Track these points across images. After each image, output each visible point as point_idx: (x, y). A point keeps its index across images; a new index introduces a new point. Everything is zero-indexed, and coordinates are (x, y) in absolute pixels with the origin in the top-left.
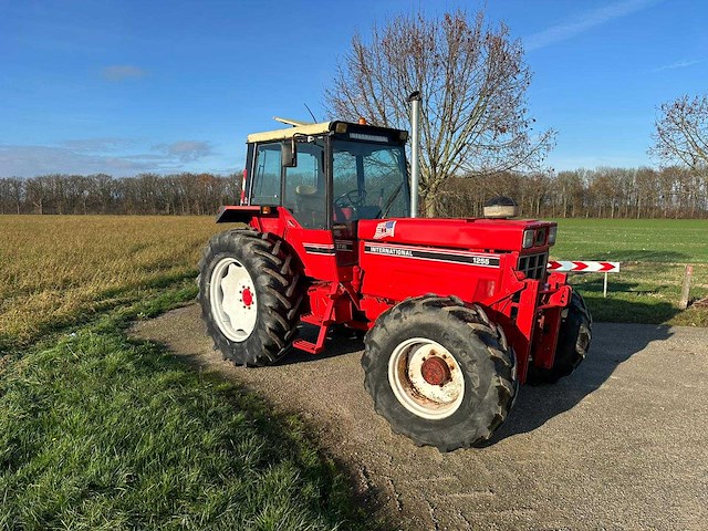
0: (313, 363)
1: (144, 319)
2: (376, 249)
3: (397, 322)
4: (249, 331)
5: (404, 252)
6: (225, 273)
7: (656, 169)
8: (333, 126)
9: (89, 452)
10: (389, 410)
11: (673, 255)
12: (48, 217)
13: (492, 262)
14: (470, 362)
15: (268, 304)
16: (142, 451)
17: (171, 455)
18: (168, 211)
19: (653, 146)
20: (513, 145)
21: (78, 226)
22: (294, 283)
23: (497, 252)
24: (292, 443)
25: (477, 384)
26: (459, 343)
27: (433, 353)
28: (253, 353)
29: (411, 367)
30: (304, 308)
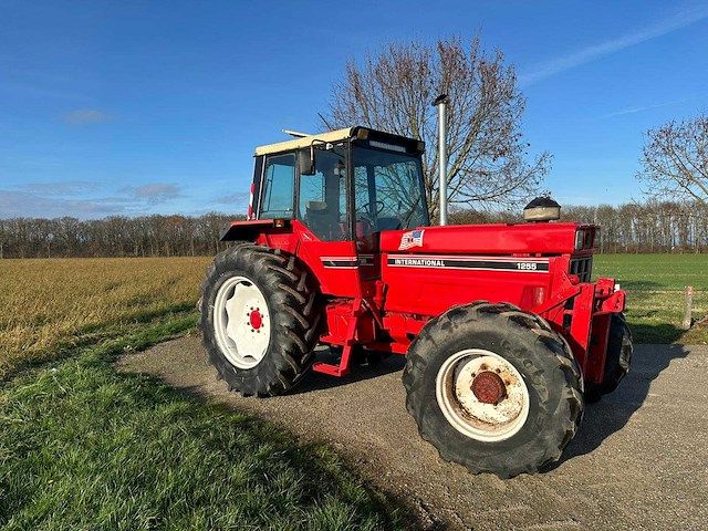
0: (328, 390)
1: (132, 352)
2: (399, 261)
3: (446, 332)
4: (259, 357)
5: (434, 262)
6: (231, 295)
7: (615, 207)
8: (354, 132)
9: (99, 493)
10: (438, 434)
11: (649, 284)
12: (10, 262)
13: (539, 266)
14: (536, 373)
15: (284, 324)
16: (162, 491)
17: (198, 493)
18: (136, 253)
19: (642, 170)
20: (506, 171)
21: (43, 268)
22: (311, 301)
23: (544, 255)
24: (331, 476)
25: (545, 397)
26: (523, 351)
27: (484, 367)
28: (266, 380)
29: (458, 385)
30: (322, 329)
